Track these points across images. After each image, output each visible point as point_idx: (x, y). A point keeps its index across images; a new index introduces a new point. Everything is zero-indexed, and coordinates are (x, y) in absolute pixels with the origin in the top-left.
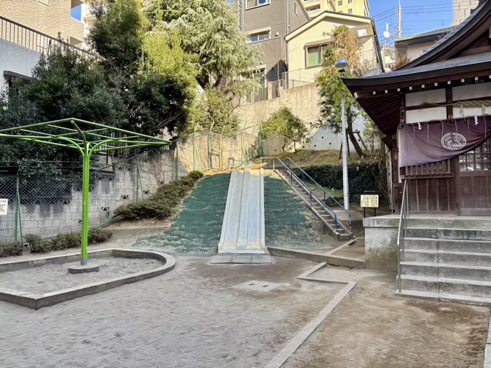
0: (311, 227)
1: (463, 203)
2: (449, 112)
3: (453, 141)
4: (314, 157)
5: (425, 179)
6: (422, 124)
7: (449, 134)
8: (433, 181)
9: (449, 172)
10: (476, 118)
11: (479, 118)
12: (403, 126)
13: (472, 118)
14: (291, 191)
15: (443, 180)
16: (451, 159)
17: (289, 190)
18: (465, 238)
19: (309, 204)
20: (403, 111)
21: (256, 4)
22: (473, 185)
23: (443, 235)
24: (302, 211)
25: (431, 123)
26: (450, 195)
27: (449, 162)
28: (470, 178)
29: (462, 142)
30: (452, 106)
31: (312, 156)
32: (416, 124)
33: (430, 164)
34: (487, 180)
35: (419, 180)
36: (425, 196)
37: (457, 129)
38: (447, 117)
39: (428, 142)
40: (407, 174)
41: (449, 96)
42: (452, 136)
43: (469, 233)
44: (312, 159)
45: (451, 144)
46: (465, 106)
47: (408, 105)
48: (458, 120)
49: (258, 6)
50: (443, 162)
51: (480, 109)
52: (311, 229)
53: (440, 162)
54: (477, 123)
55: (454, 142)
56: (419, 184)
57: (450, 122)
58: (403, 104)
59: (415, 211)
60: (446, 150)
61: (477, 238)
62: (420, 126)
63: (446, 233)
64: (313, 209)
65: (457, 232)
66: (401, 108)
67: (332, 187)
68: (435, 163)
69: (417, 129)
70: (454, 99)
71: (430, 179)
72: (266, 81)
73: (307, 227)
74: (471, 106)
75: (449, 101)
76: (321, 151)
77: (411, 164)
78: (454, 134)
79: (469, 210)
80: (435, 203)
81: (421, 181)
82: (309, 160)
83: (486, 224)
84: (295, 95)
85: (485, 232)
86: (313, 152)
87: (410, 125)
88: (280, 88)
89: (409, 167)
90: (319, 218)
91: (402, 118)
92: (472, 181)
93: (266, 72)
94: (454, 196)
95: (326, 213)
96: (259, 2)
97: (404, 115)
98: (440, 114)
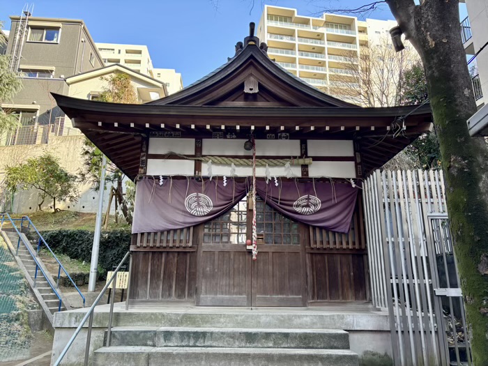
0: (17, 320)
1: (203, 288)
2: (198, 167)
3: (198, 203)
4: (76, 219)
5: (161, 253)
6: (165, 178)
7: (195, 194)
8: (171, 256)
9: (190, 244)
10: (225, 178)
11: (228, 178)
12: (141, 178)
13: (221, 178)
14: (12, 264)
15: (183, 254)
16: (194, 227)
17: (11, 261)
18: (191, 344)
19: (32, 283)
20: (144, 158)
21: (41, 39)
22: (216, 262)
23: (162, 340)
24: (15, 294)
25: (175, 178)
26: (189, 276)
27: (192, 229)
28: (214, 253)
29: (208, 206)
30: (201, 161)
31: (74, 219)
32: (157, 178)
33: (169, 231)
34: (232, 257)
35: (154, 253)
36: (159, 276)
37: (203, 188)
38: (195, 173)
39: (169, 201)
40: (138, 244)
41: (198, 149)
42: (198, 197)
43: (197, 336)
44: (72, 222)
45: (195, 207)
46: (213, 163)
47: (151, 152)
48: (206, 178)
49: (44, 41)
50: (185, 230)
51: (230, 169)
52: (16, 324)
53: (182, 230)
54: (225, 184)
55: (199, 205)
56: (153, 259)
57: (197, 179)
58: (144, 149)
59: (144, 299)
60: (190, 214)
61: (206, 344)
62: (162, 180)
63: (168, 335)
64: (36, 291)
65: (182, 334)
66: (142, 154)
67: (83, 260)
68: (175, 230)
69: (158, 184)
70: (204, 153)
71: (168, 252)
72: (36, 124)
73: (10, 321)
74: (221, 164)
75: (199, 154)
76: (88, 214)
77: (145, 230)
78: (200, 194)
79: (210, 297)
80: (170, 287)
81: (156, 255)
82: (68, 223)
83: (222, 320)
84: (68, 145)
85: (217, 333)
86: (77, 214)
87: (150, 177)
88: (51, 134)
89: (142, 234)
90: (40, 304)
91: (142, 168)
92: (216, 258)
93: (38, 114)
94: (193, 277)
95: (56, 297)
96: (46, 39)
97: (145, 163)
98: (186, 168)
